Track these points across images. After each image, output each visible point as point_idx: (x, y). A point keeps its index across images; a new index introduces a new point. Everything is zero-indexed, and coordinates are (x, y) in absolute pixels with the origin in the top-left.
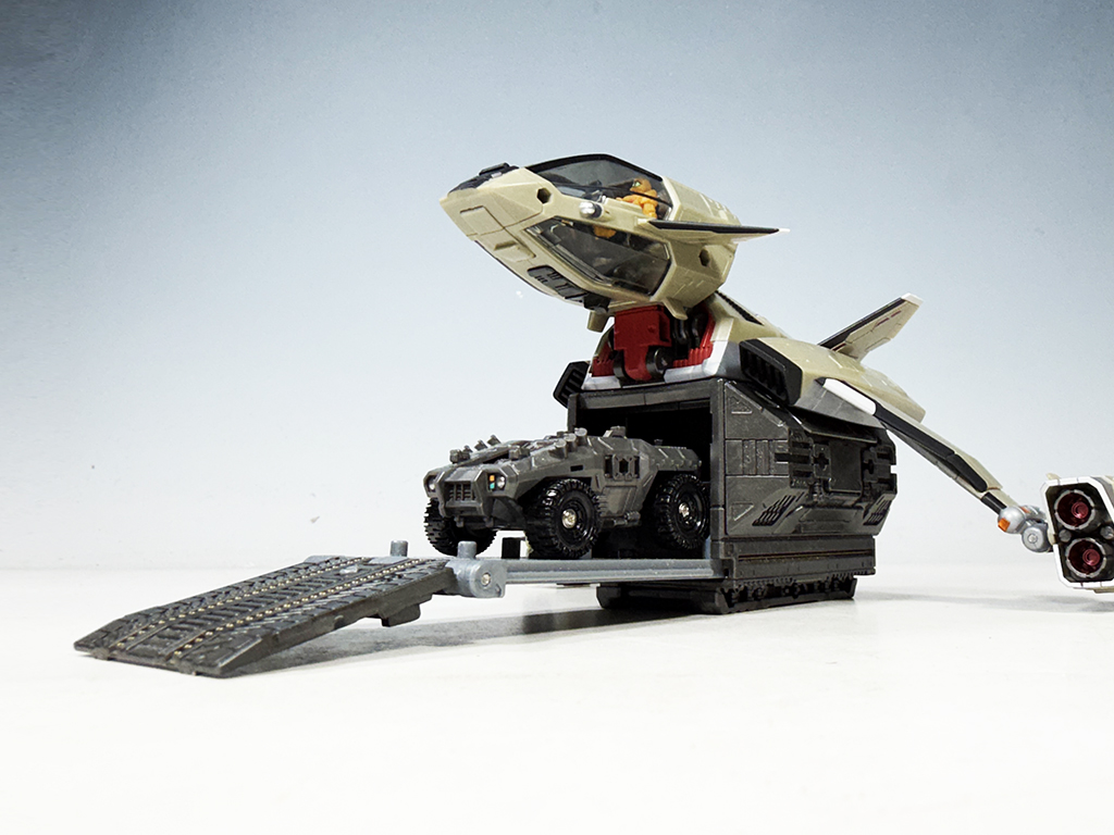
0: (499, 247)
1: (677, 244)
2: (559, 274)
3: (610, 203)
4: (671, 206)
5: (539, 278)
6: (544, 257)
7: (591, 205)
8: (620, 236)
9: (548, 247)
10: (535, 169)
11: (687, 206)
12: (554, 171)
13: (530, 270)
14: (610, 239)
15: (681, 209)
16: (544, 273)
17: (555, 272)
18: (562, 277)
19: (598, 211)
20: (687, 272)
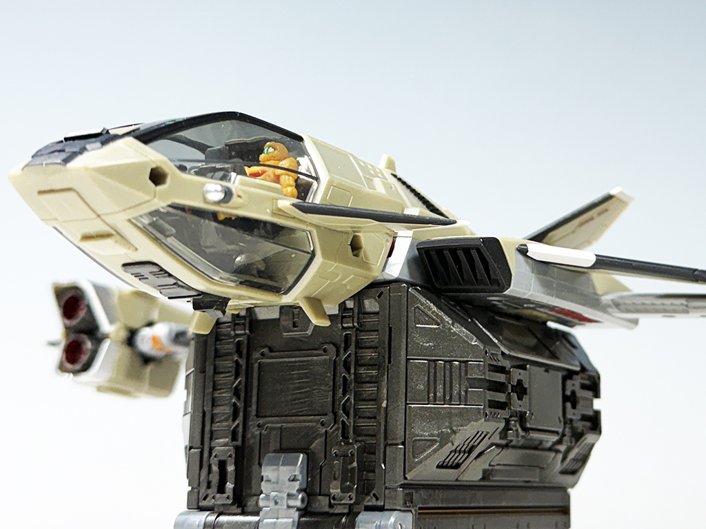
0: (86, 237)
1: (325, 232)
2: (166, 272)
3: (242, 183)
4: (317, 179)
5: (137, 275)
6: (149, 250)
7: (219, 188)
9: (156, 240)
11: (338, 179)
13: (125, 265)
15: (330, 184)
16: (144, 270)
17: (162, 269)
18: (170, 275)
19: (228, 194)
20: (334, 266)
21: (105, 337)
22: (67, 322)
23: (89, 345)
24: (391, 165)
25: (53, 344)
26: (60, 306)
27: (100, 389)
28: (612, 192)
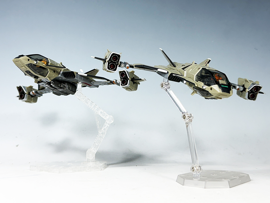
0: (21, 67)
1: (50, 69)
3: (39, 62)
4: (49, 63)
6: (28, 69)
7: (36, 62)
8: (41, 67)
10: (27, 56)
11: (52, 63)
12: (30, 56)
13: (26, 71)
14: (39, 67)
16: (28, 72)
17: (30, 72)
20: (52, 73)
21: (26, 93)
22: (20, 92)
23: (23, 95)
24: (61, 63)
25: (18, 96)
26: (18, 90)
27: (26, 101)
28: (95, 69)
